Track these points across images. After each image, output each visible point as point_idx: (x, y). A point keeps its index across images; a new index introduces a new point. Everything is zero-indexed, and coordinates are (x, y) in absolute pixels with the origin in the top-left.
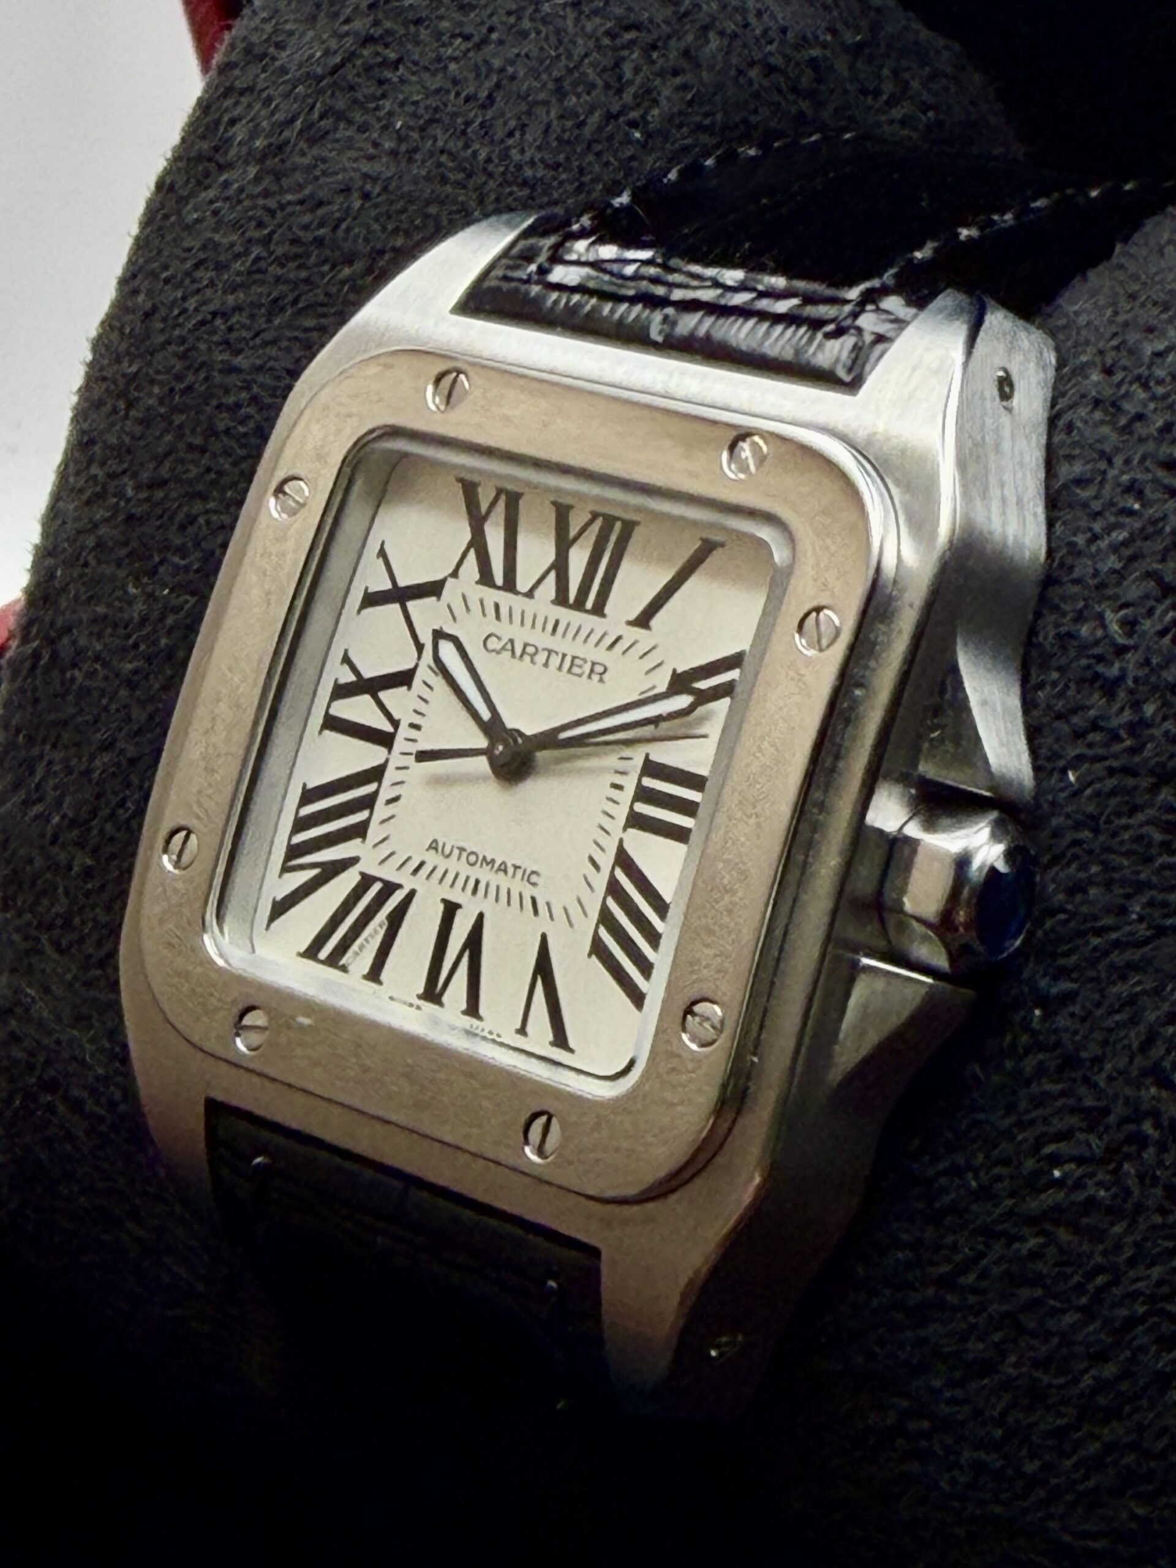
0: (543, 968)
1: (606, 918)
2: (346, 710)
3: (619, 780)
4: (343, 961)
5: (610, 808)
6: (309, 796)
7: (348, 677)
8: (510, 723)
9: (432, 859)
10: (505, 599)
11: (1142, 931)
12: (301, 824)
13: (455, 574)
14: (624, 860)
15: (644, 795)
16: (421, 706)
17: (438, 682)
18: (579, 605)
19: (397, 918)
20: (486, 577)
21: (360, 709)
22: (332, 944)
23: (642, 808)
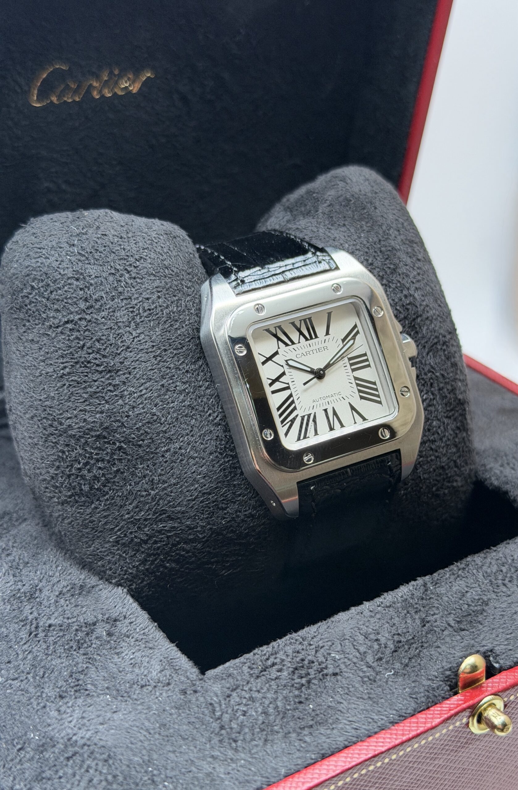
0: (353, 408)
1: (360, 391)
2: (274, 388)
3: (345, 365)
4: (307, 436)
5: (347, 371)
6: (278, 409)
7: (270, 381)
8: (315, 367)
9: (315, 404)
10: (294, 346)
12: (280, 415)
13: (279, 348)
14: (356, 379)
15: (351, 365)
16: (292, 377)
17: (292, 370)
18: (311, 338)
19: (314, 421)
20: (287, 345)
21: (277, 386)
22: (302, 435)
23: (353, 367)
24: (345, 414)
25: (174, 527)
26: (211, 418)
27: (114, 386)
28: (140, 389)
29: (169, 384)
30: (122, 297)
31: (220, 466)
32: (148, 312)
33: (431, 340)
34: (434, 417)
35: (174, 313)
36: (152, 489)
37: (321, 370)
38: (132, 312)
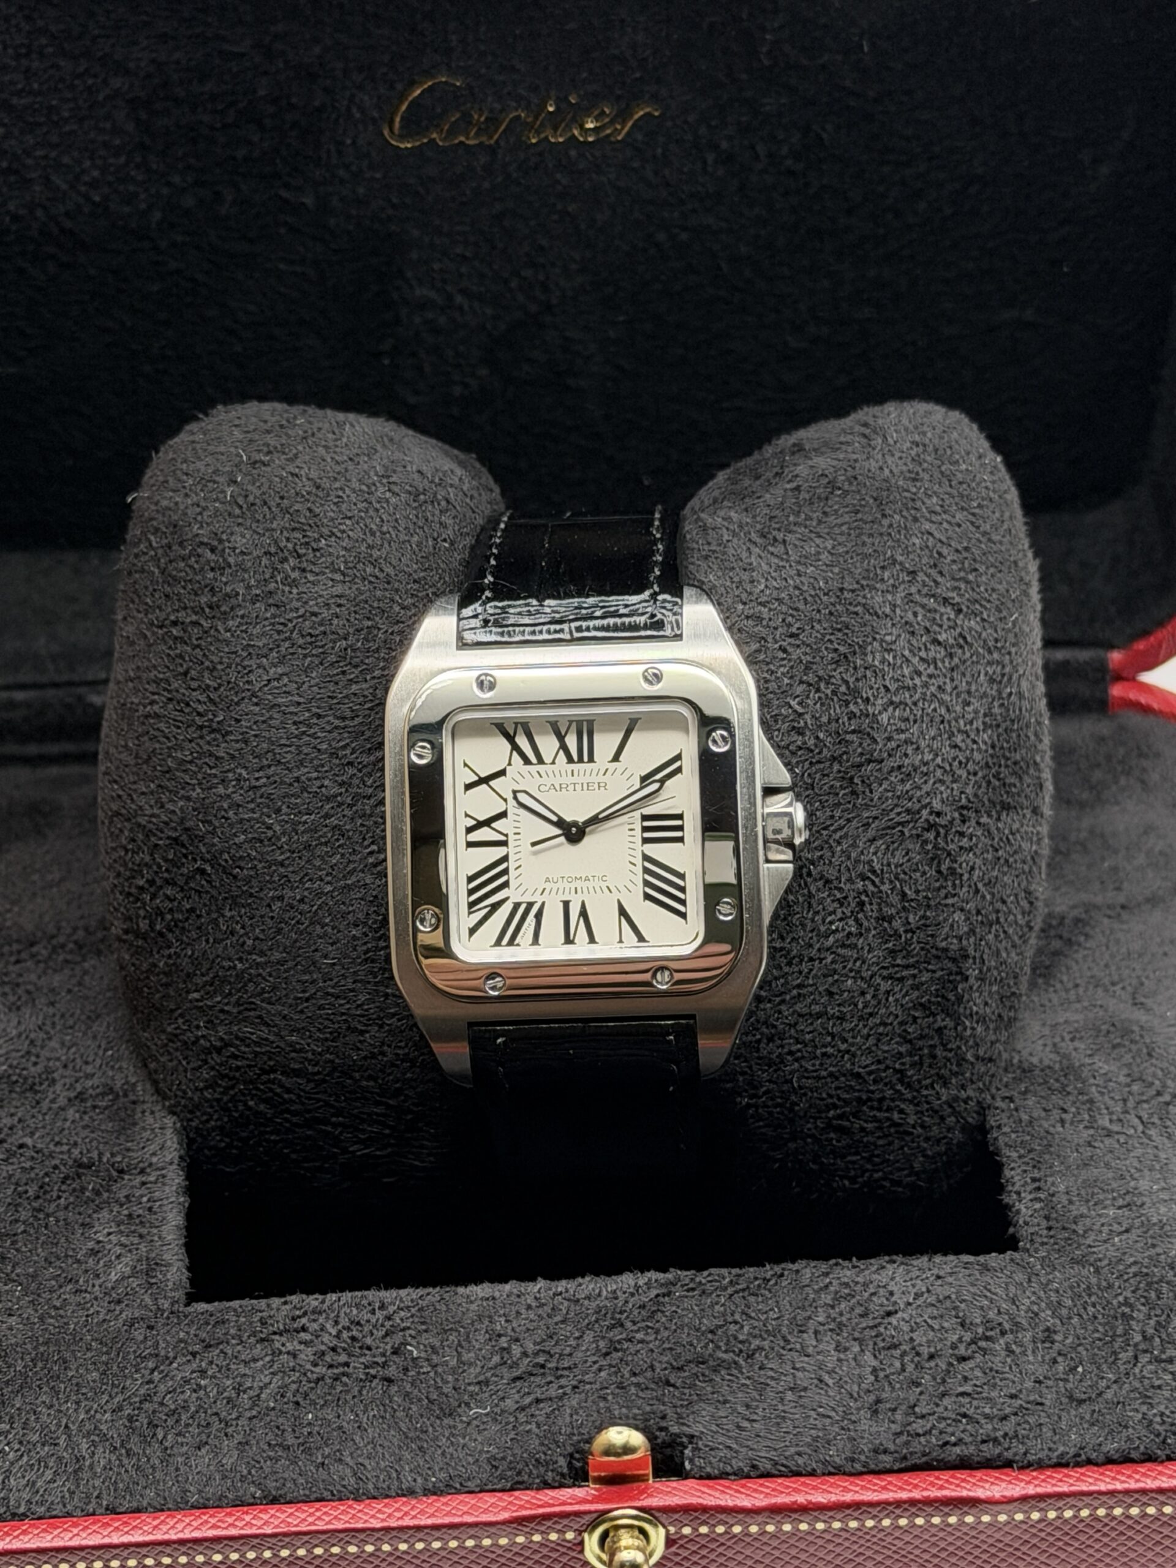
0: (623, 912)
1: (647, 883)
2: (474, 837)
3: (632, 826)
4: (516, 942)
5: (632, 839)
6: (470, 879)
7: (472, 823)
8: (568, 818)
9: (548, 886)
10: (540, 768)
11: (842, 822)
12: (471, 892)
13: (510, 764)
14: (646, 858)
15: (645, 829)
16: (516, 824)
17: (522, 811)
18: (581, 760)
19: (539, 916)
20: (527, 761)
21: (484, 835)
22: (508, 936)
23: (647, 835)
24: (604, 920)
25: (267, 1039)
26: (371, 860)
27: (217, 758)
28: (257, 775)
29: (309, 780)
30: (271, 601)
31: (366, 953)
32: (308, 639)
33: (892, 815)
34: (851, 970)
35: (354, 650)
36: (240, 959)
37: (575, 824)
38: (279, 632)
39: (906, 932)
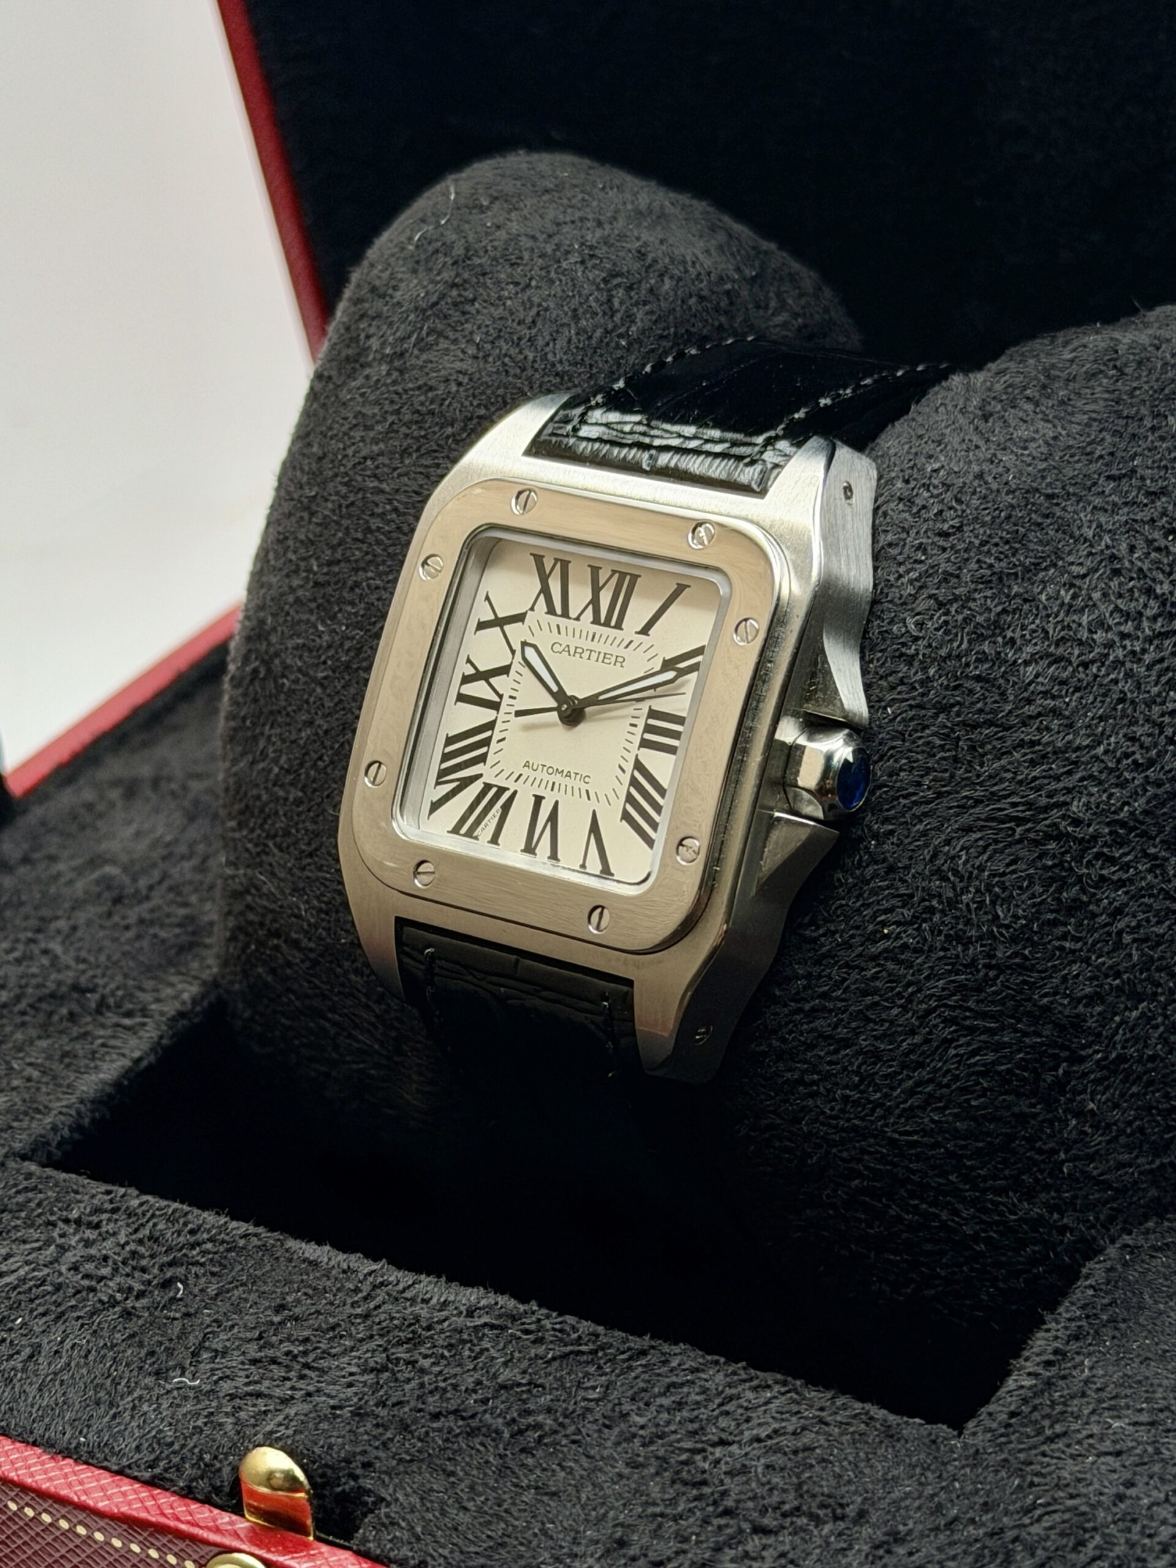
0: (595, 828)
1: (630, 799)
2: (470, 689)
3: (634, 721)
4: (475, 834)
5: (630, 737)
6: (450, 741)
7: (471, 671)
8: (569, 692)
9: (526, 772)
10: (563, 622)
11: (930, 794)
12: (446, 757)
13: (532, 609)
14: (639, 766)
15: (649, 729)
16: (516, 686)
17: (526, 671)
18: (607, 624)
19: (506, 807)
20: (551, 610)
21: (479, 689)
22: (465, 827)
23: (649, 736)
24: (573, 833)
33: (1005, 804)
39: (988, 967)
